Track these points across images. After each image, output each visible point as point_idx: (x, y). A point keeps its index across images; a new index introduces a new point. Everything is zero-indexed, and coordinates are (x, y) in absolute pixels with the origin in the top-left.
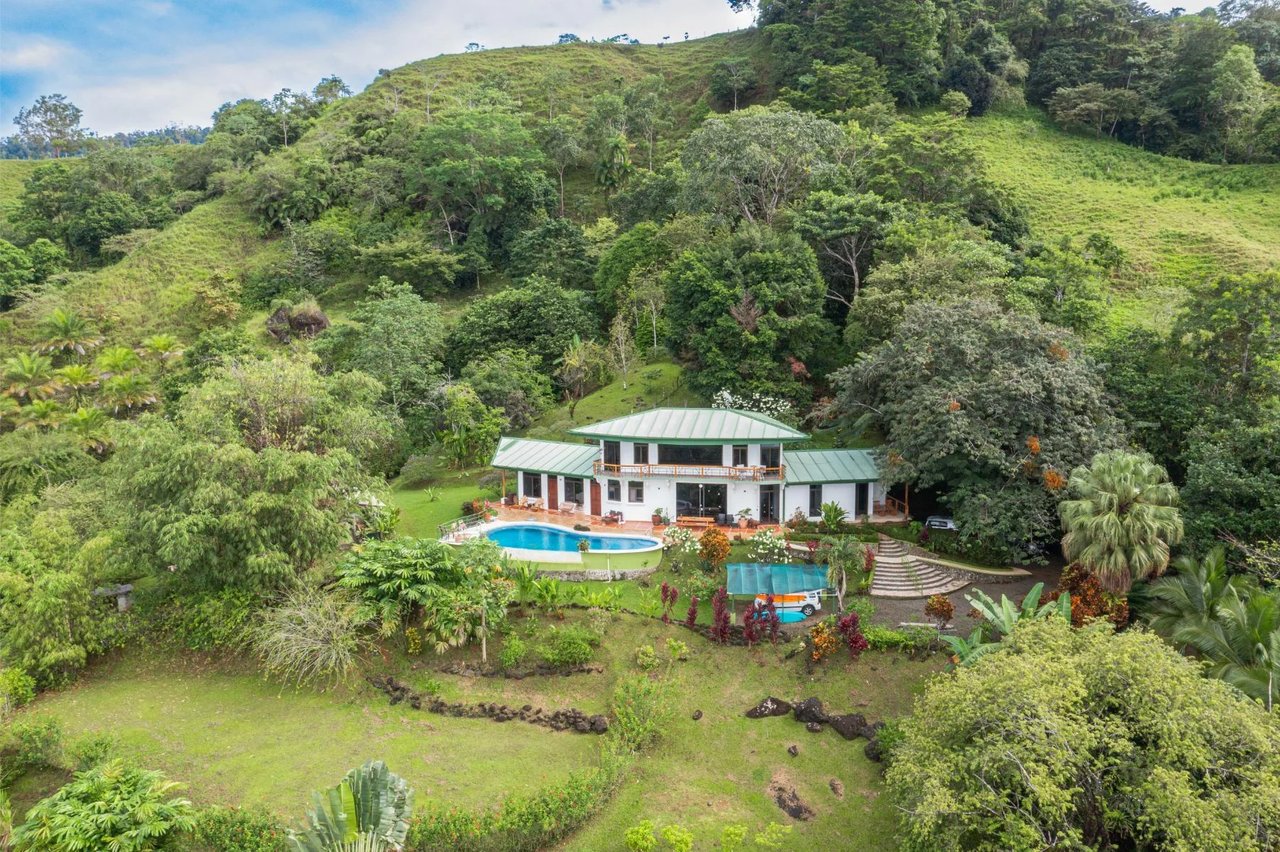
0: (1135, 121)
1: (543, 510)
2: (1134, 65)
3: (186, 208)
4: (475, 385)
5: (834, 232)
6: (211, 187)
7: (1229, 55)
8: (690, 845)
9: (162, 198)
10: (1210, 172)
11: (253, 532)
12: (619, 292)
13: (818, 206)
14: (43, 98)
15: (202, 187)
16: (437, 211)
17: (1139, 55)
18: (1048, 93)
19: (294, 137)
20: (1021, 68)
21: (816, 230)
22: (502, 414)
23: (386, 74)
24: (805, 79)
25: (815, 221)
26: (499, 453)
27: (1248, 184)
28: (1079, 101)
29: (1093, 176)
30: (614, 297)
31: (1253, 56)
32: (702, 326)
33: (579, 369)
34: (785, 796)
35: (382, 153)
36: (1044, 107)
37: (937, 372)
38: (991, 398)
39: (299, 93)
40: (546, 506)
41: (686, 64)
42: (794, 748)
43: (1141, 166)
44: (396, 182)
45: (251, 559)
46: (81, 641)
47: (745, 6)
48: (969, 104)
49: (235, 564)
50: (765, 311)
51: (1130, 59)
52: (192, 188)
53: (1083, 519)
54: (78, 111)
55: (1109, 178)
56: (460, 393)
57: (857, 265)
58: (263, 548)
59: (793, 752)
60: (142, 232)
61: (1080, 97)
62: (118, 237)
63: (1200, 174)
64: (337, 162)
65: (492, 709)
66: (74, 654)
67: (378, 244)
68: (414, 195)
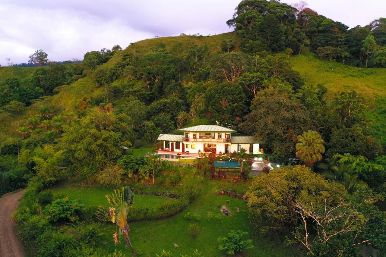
0: (341, 56)
1: (170, 151)
2: (340, 41)
3: (77, 80)
4: (154, 122)
5: (249, 83)
6: (83, 74)
7: (367, 38)
8: (200, 218)
9: (70, 77)
10: (361, 70)
11: (98, 150)
12: (193, 100)
13: (245, 76)
14: (37, 51)
15: (81, 74)
16: (145, 81)
17: (342, 38)
18: (316, 49)
19: (106, 61)
20: (308, 42)
21: (244, 82)
22: (160, 129)
23: (132, 44)
24: (247, 45)
25: (244, 80)
26: (159, 137)
27: (372, 73)
28: (325, 51)
29: (328, 71)
30: (192, 101)
31: (374, 38)
32: (212, 105)
33: (181, 119)
34: (225, 211)
35: (130, 65)
36: (315, 53)
37: (268, 114)
38: (279, 119)
39: (108, 49)
40: (171, 150)
41: (215, 42)
42: (228, 201)
43: (342, 68)
44: (134, 73)
45: (97, 157)
46: (55, 176)
47: (232, 26)
48: (293, 52)
49: (93, 160)
50: (229, 102)
51: (339, 39)
52: (79, 74)
53: (300, 147)
54: (46, 54)
55: (333, 72)
56: (150, 123)
57: (255, 92)
58: (100, 155)
59: (228, 202)
60: (65, 86)
61: (325, 50)
62: (58, 87)
63: (359, 71)
64: (118, 67)
65: (155, 193)
66: (53, 179)
67: (129, 89)
68: (139, 76)
